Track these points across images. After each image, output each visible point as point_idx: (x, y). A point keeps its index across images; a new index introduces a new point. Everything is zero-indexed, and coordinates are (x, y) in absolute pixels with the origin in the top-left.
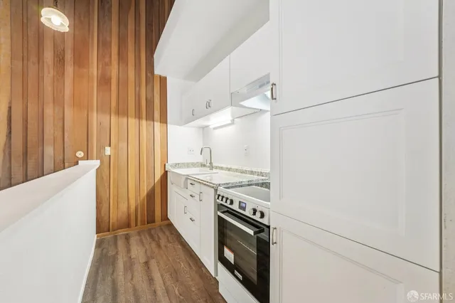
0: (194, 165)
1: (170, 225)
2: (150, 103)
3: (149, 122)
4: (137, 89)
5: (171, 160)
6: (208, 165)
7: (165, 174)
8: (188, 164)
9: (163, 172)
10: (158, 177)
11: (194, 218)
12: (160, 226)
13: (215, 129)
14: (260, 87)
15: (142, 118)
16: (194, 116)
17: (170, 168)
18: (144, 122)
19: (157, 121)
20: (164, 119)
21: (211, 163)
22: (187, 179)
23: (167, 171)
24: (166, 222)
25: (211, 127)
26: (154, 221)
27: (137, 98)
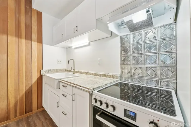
0: (61, 71)
1: (44, 111)
2: (28, 28)
3: (27, 41)
4: (17, 16)
5: (45, 68)
6: (72, 70)
7: (41, 77)
8: (57, 70)
9: (39, 76)
10: (35, 79)
11: (66, 112)
12: (36, 113)
13: (75, 48)
14: (123, 13)
15: (21, 38)
16: (63, 38)
17: (44, 73)
18: (23, 41)
19: (35, 41)
20: (40, 40)
21: (74, 70)
22: (59, 82)
23: (42, 75)
24: (41, 109)
25: (73, 47)
26: (31, 111)
27: (17, 22)
